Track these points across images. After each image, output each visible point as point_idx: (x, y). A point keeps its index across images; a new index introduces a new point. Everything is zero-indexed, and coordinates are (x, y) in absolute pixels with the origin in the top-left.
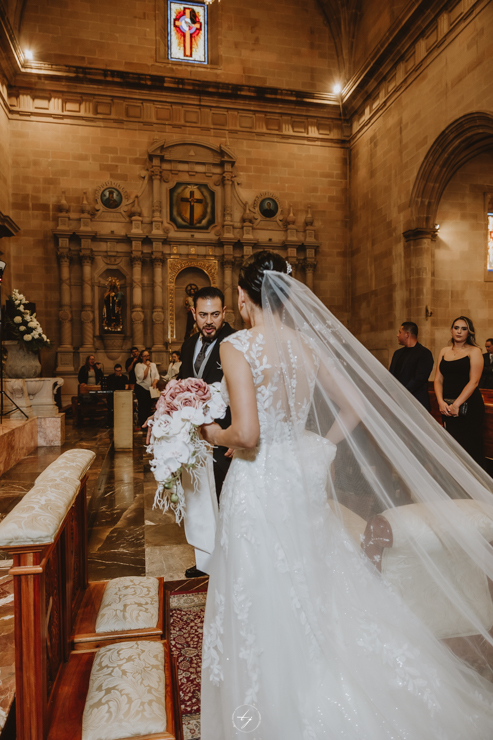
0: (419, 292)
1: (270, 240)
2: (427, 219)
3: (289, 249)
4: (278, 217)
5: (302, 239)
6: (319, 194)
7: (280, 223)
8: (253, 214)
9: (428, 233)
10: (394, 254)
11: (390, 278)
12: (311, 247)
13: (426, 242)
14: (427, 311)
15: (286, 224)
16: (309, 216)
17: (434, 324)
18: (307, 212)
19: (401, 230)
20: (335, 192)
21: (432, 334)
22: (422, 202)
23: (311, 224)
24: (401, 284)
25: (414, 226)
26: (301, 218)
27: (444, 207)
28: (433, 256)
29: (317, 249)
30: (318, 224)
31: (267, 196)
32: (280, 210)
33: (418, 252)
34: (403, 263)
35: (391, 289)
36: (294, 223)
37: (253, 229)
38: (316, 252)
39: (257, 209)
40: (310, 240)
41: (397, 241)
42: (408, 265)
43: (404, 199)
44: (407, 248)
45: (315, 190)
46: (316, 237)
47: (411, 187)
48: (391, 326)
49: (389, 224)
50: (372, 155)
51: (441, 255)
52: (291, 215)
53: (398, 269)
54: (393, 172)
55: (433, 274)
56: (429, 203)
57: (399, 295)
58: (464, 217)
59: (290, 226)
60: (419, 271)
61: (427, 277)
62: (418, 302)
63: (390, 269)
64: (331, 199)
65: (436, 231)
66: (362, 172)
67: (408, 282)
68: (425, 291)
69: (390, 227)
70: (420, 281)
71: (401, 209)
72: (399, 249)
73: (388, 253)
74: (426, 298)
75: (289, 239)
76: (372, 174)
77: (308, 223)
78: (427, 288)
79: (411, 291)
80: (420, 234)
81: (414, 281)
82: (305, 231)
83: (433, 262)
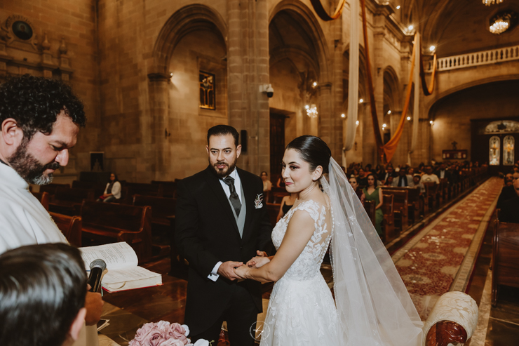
0: (161, 118)
1: (25, 60)
2: (166, 68)
3: (45, 71)
4: (33, 41)
5: (57, 64)
6: (71, 29)
7: (35, 47)
8: (5, 33)
9: (165, 78)
10: (140, 88)
11: (137, 106)
12: (66, 72)
13: (164, 84)
14: (166, 132)
15: (41, 49)
16: (63, 45)
17: (170, 141)
18: (61, 42)
19: (145, 72)
20: (85, 31)
21: (169, 149)
22: (162, 56)
23: (65, 52)
24: (147, 111)
25: (156, 71)
26: (56, 46)
27: (174, 61)
28: (168, 94)
29: (71, 74)
30: (71, 54)
31: (20, 19)
32: (34, 35)
33: (160, 90)
34: (148, 96)
35: (138, 114)
36: (48, 48)
37: (7, 46)
38: (71, 77)
39: (10, 29)
40: (65, 66)
41: (143, 79)
42: (152, 99)
43: (147, 50)
44: (150, 86)
45: (68, 25)
46: (70, 64)
47: (154, 43)
48: (139, 141)
49: (136, 66)
50: (118, 10)
51: (173, 94)
52: (46, 41)
53: (143, 100)
54: (138, 28)
55: (169, 107)
56: (167, 57)
57: (145, 120)
58: (186, 70)
59: (46, 51)
60: (160, 104)
61: (165, 108)
62: (160, 125)
63: (137, 100)
64: (82, 36)
65: (171, 77)
66: (109, 21)
67: (152, 111)
68: (165, 118)
69: (136, 69)
70: (161, 111)
71: (145, 56)
72: (145, 85)
73: (135, 87)
74: (166, 123)
75: (45, 62)
76: (119, 24)
77: (61, 52)
78: (165, 116)
79: (154, 117)
80: (159, 78)
81: (156, 110)
82: (59, 58)
83: (169, 98)
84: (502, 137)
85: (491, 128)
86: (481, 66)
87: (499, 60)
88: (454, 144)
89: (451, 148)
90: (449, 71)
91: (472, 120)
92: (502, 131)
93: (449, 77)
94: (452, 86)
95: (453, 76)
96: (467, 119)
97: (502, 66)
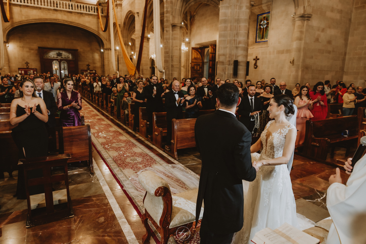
84: (60, 62)
85: (52, 54)
86: (44, 8)
87: (56, 8)
88: (27, 63)
89: (25, 67)
90: (20, 6)
91: (39, 48)
92: (59, 58)
93: (21, 11)
94: (24, 18)
95: (25, 10)
96: (35, 46)
97: (58, 13)
